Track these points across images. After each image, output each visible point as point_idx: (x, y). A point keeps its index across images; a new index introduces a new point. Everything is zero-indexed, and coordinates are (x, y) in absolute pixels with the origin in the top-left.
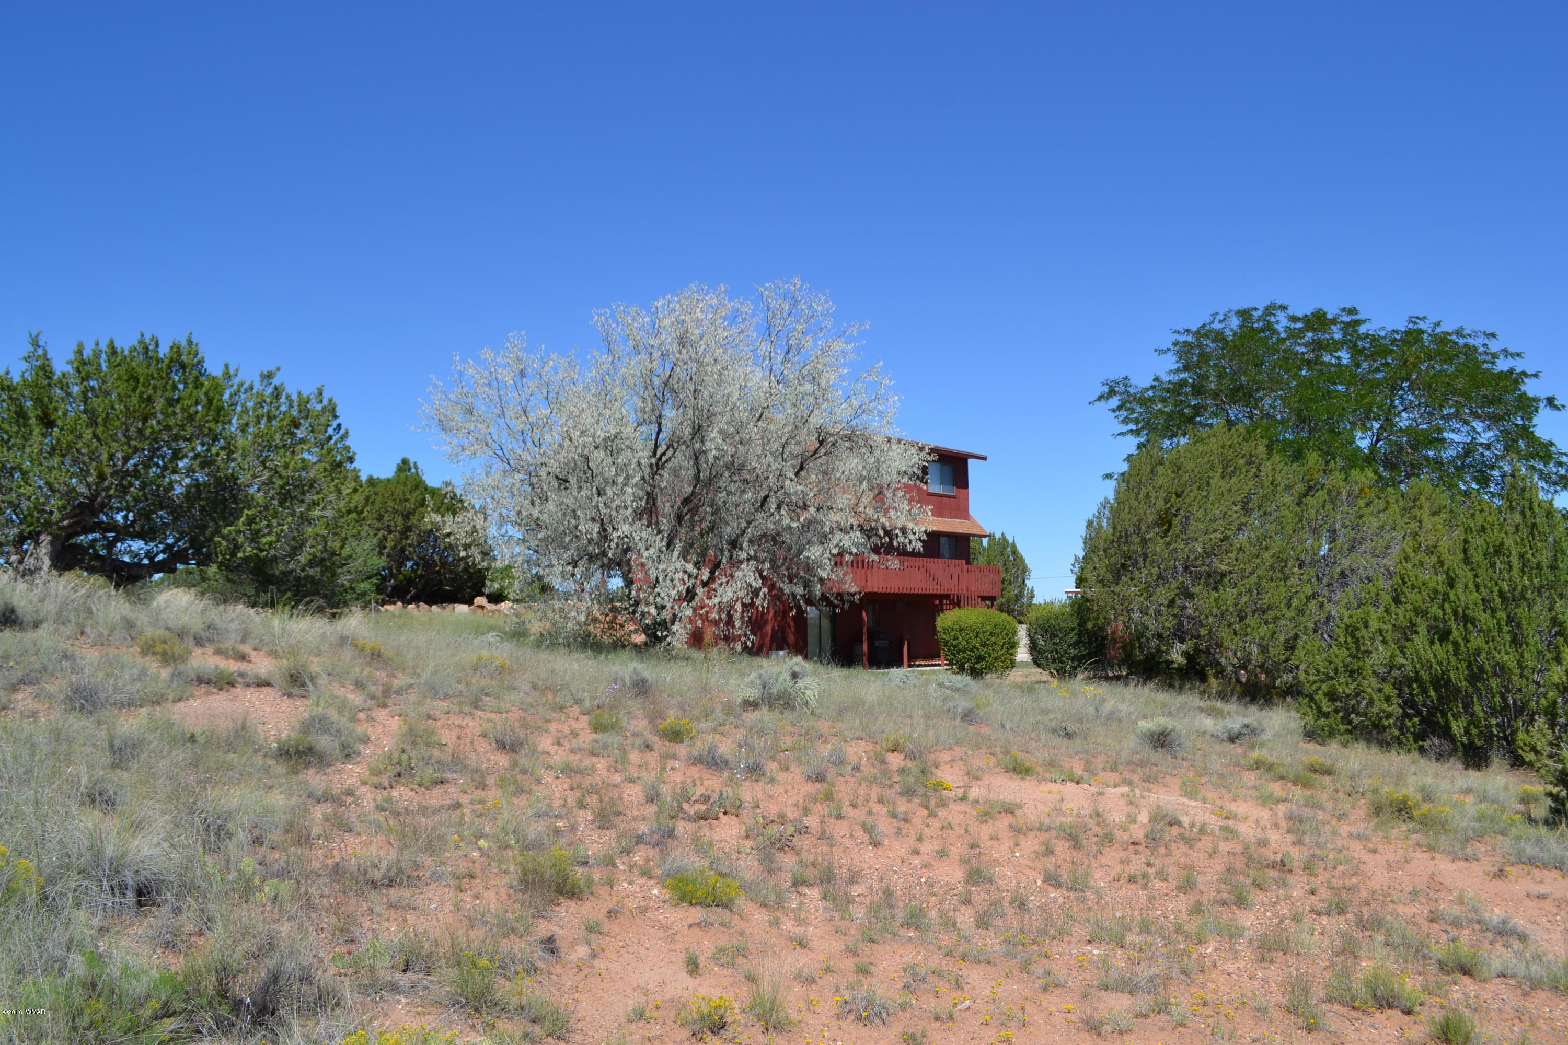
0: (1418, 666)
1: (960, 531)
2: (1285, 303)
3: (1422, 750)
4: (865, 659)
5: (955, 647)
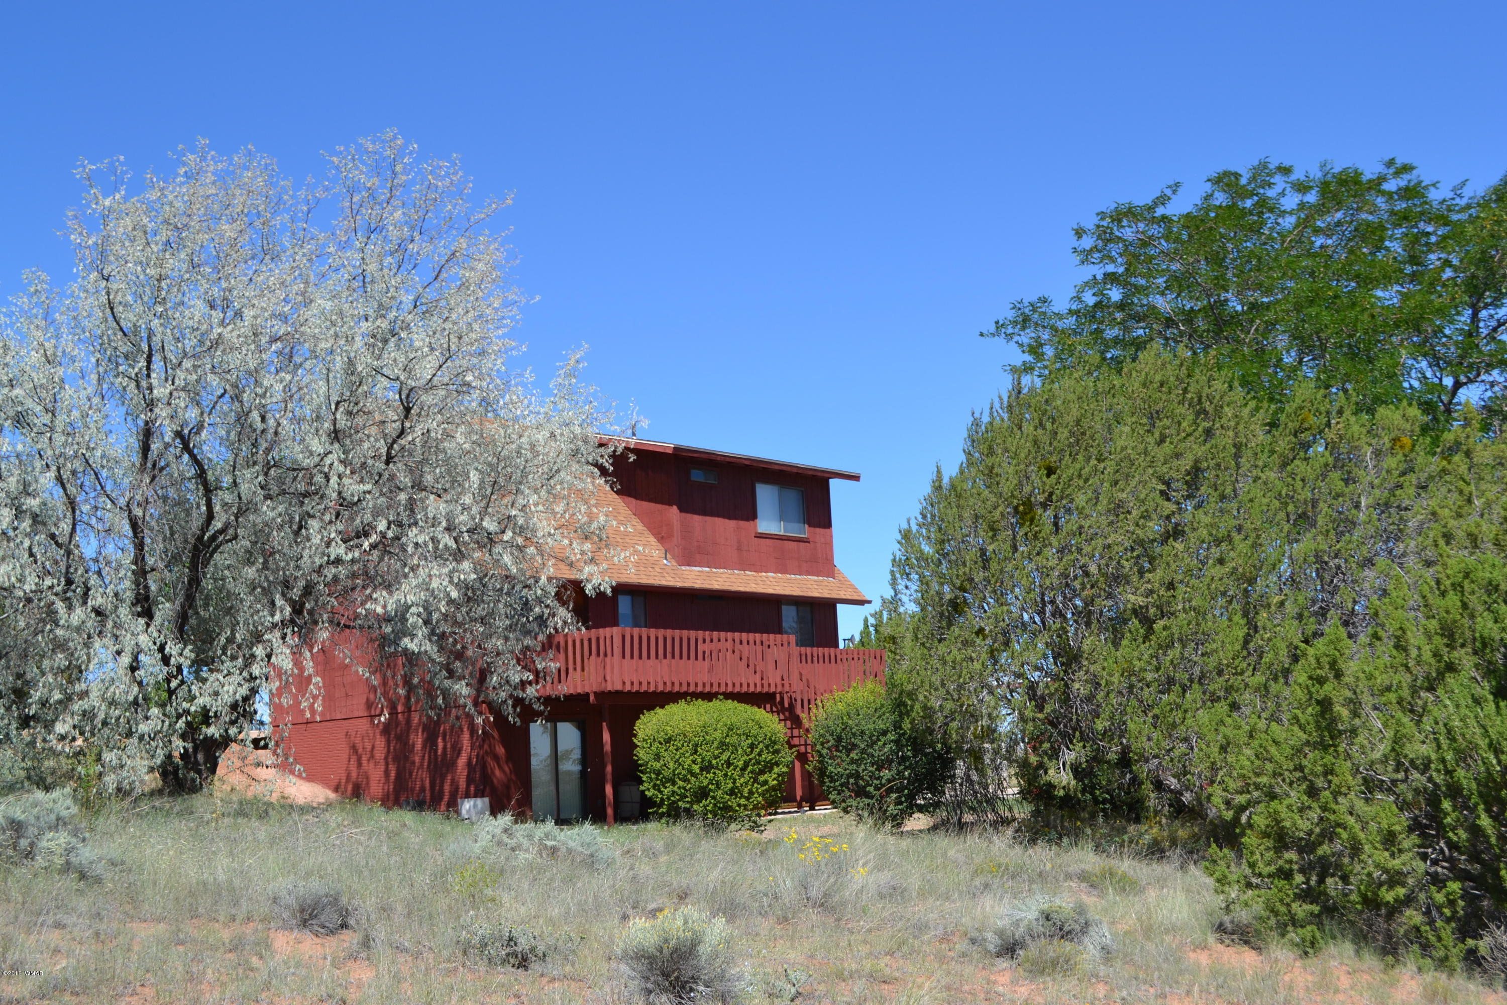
0: (1449, 756)
1: (816, 594)
2: (1286, 163)
3: (1473, 960)
4: (610, 811)
5: (658, 773)
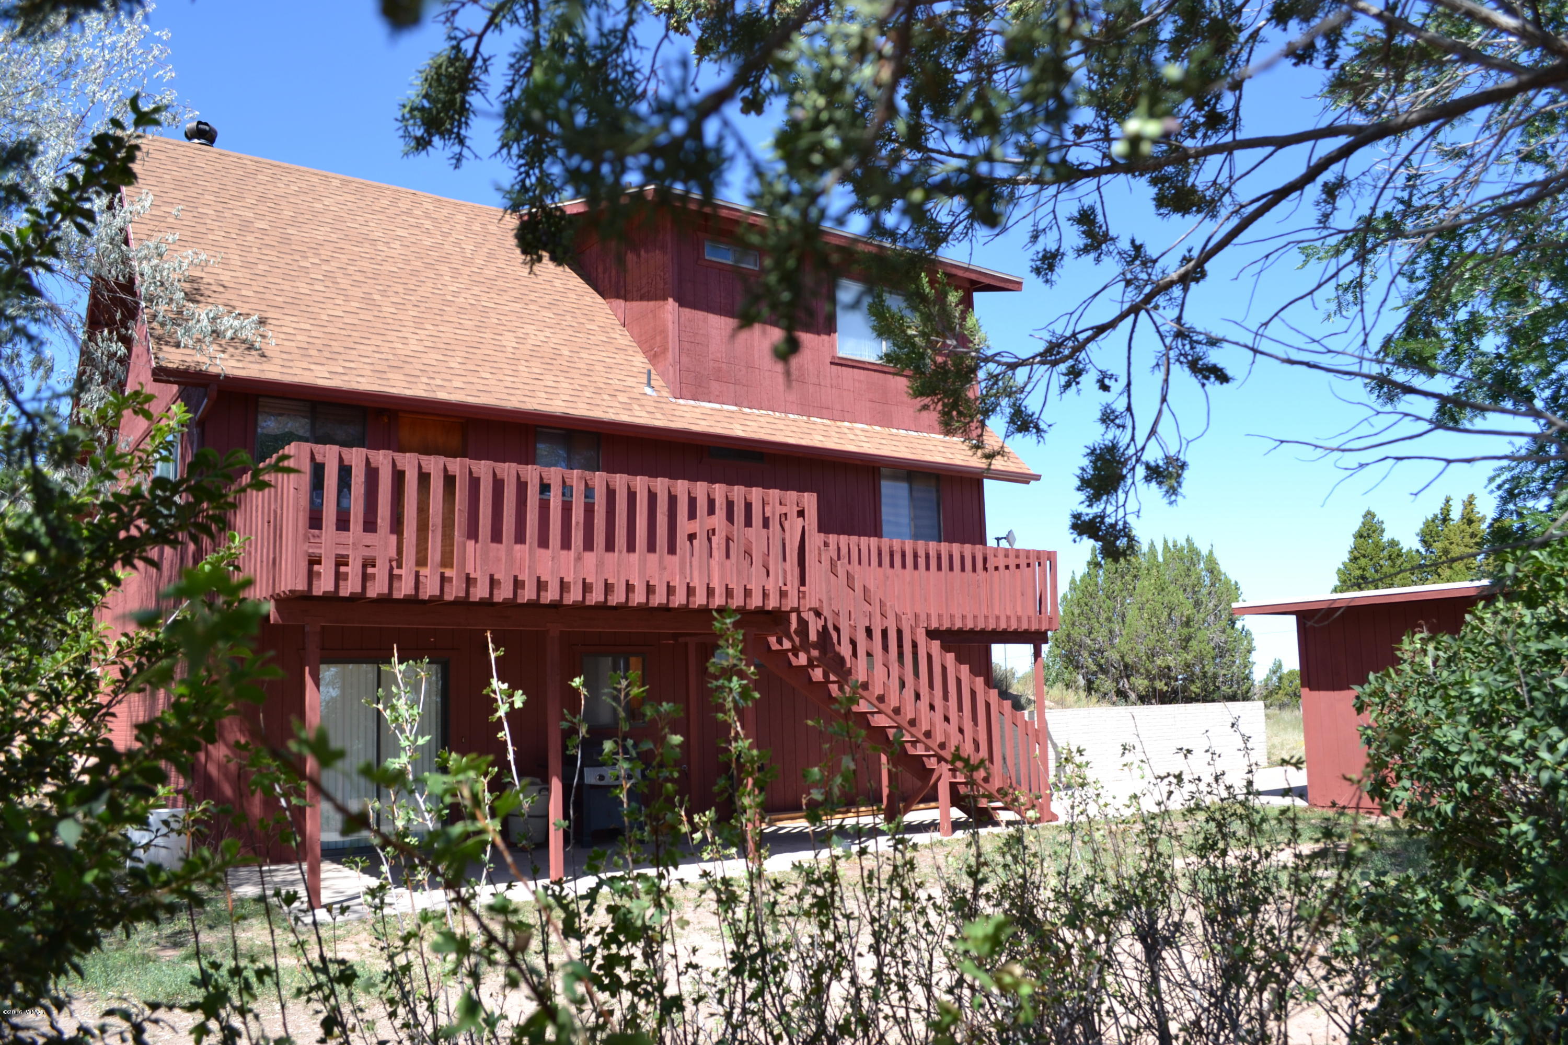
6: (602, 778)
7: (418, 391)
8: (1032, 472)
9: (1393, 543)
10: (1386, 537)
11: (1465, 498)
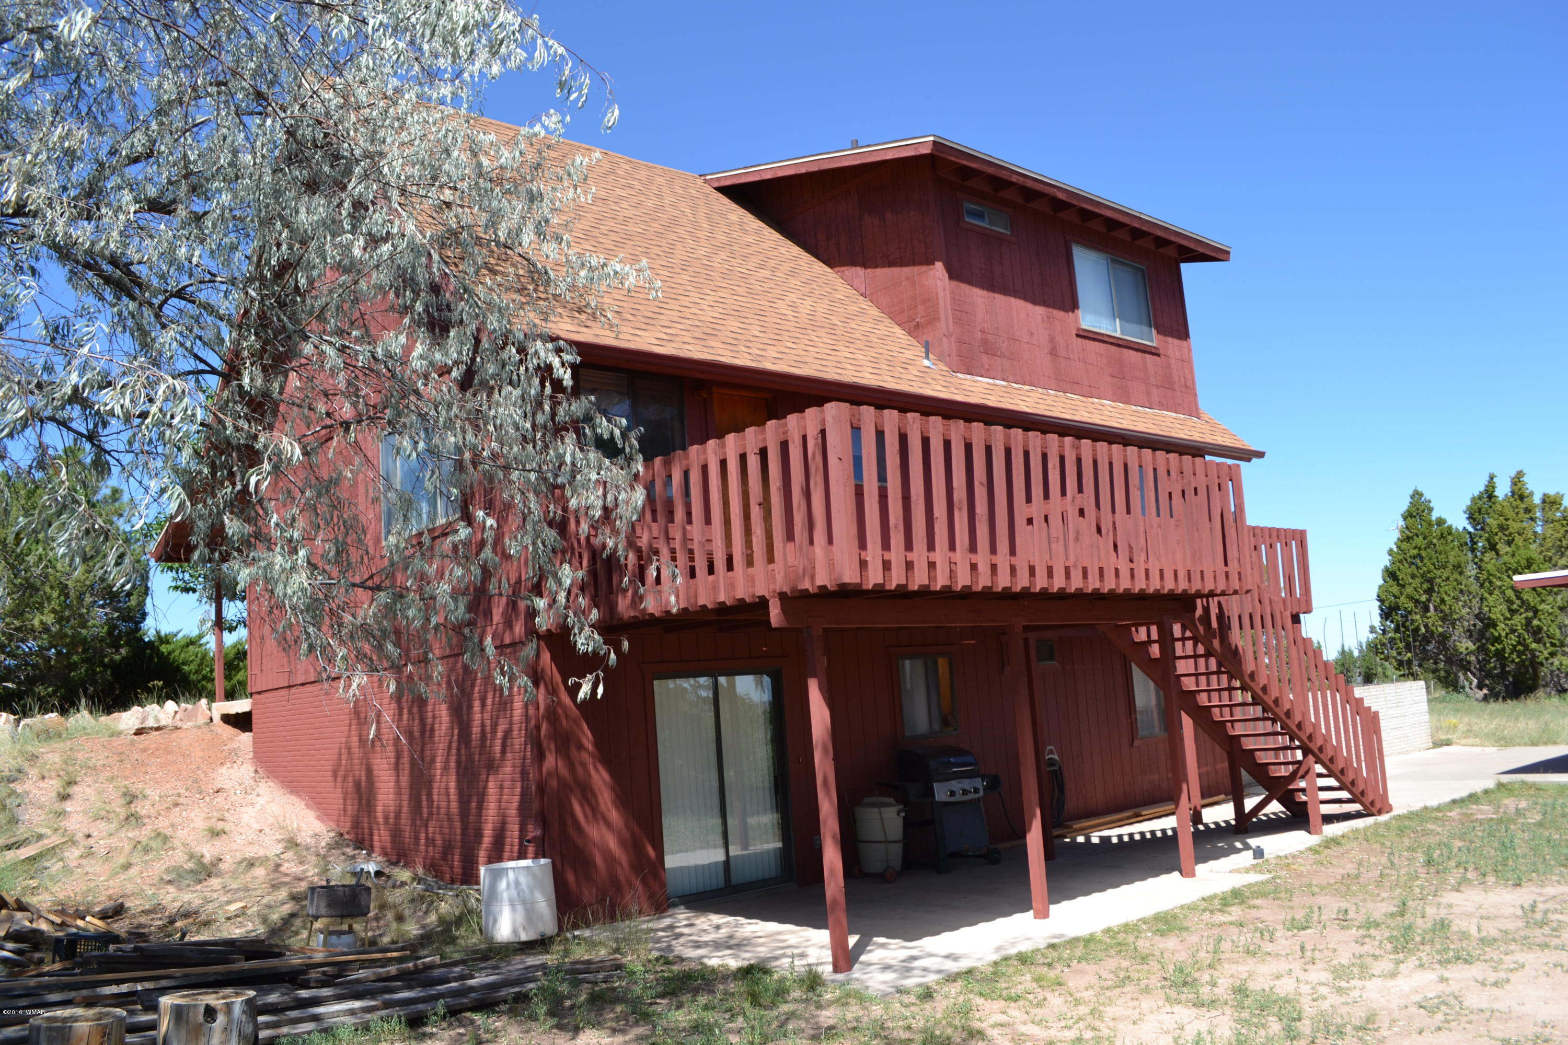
6: (953, 793)
7: (743, 360)
8: (1254, 448)
9: (1440, 522)
10: (1434, 516)
11: (1513, 474)
